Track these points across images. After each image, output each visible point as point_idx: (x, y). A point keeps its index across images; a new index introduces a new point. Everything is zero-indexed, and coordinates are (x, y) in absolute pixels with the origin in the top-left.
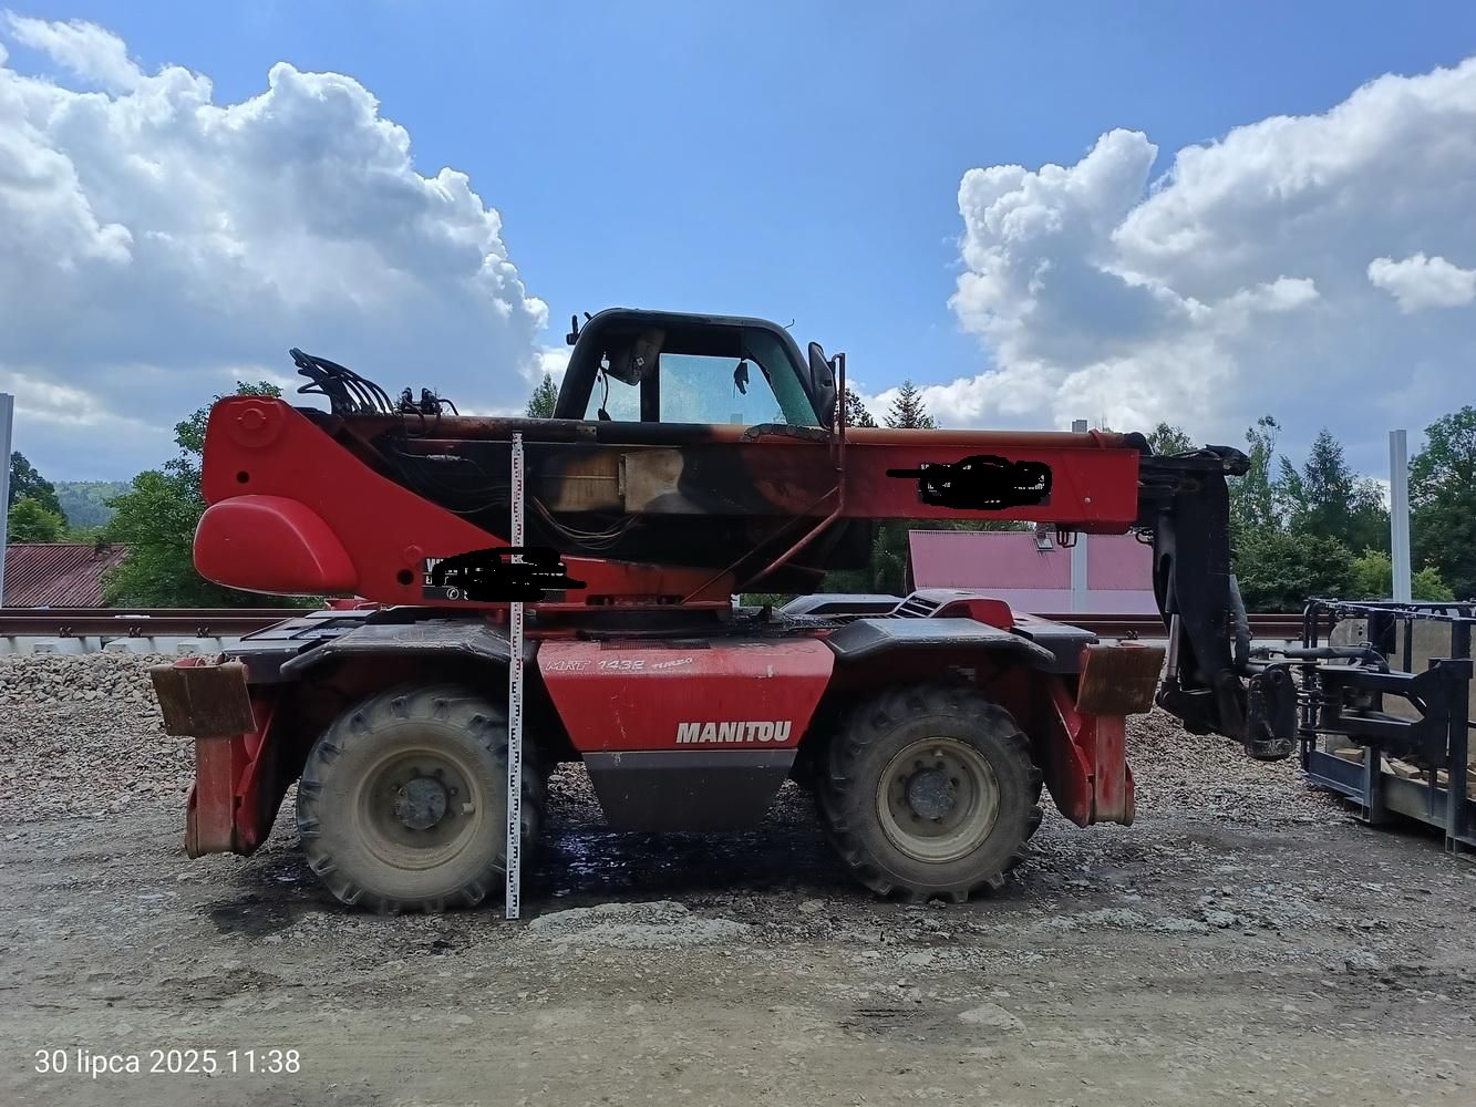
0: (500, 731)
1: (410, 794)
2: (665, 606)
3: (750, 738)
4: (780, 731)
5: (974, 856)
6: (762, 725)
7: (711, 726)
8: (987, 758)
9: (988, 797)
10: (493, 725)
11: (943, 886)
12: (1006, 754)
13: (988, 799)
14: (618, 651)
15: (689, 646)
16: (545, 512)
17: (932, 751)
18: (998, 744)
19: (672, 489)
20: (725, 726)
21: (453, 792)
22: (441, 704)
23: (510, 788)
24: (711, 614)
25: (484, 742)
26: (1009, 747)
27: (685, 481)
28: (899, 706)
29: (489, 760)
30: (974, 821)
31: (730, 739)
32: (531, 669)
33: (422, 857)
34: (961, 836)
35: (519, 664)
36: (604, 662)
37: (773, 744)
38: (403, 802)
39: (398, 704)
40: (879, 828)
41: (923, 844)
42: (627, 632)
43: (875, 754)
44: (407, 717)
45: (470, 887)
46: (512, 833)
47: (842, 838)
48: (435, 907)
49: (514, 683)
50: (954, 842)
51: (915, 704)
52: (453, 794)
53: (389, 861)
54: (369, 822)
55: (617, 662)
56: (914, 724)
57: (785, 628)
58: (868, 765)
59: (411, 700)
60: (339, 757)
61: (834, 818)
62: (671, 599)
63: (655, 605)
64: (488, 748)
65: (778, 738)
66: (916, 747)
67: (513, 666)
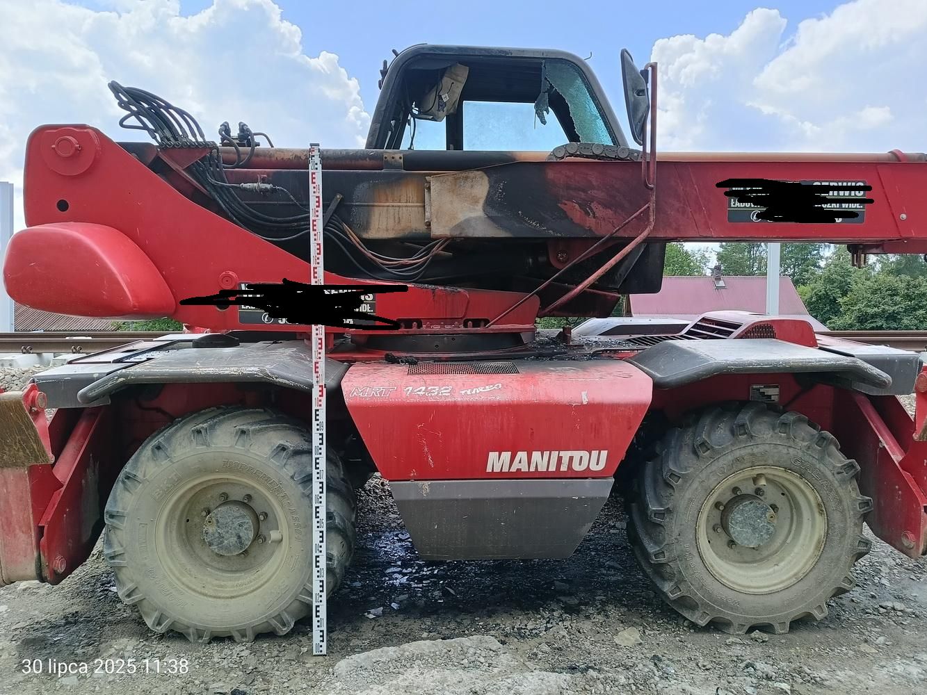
0: (304, 458)
1: (218, 522)
2: (471, 329)
3: (564, 468)
4: (597, 460)
5: (796, 587)
6: (577, 454)
7: (522, 455)
8: (814, 488)
9: (813, 526)
10: (297, 453)
11: (763, 618)
12: (836, 484)
13: (812, 529)
14: (424, 376)
15: (497, 371)
16: (355, 240)
17: (755, 480)
18: (828, 474)
19: (478, 212)
20: (536, 455)
21: (262, 518)
22: (243, 432)
23: (315, 520)
24: (515, 337)
25: (289, 470)
26: (839, 476)
27: (490, 202)
28: (720, 434)
29: (295, 490)
30: (796, 550)
31: (542, 468)
32: (335, 396)
33: (232, 583)
34: (782, 564)
35: (321, 391)
36: (411, 388)
37: (587, 474)
38: (211, 529)
39: (199, 432)
40: (698, 560)
41: (741, 572)
42: (435, 355)
43: (696, 485)
44: (208, 446)
45: (279, 617)
46: (317, 567)
47: (659, 569)
48: (244, 636)
49: (317, 410)
50: (774, 572)
51: (739, 431)
52: (261, 519)
53: (199, 589)
54: (177, 549)
55: (424, 388)
56: (738, 453)
57: (587, 350)
58: (688, 495)
59: (212, 427)
60: (141, 485)
61: (652, 549)
62: (476, 323)
63: (462, 328)
64: (292, 477)
65: (594, 467)
66: (741, 475)
67: (315, 393)
